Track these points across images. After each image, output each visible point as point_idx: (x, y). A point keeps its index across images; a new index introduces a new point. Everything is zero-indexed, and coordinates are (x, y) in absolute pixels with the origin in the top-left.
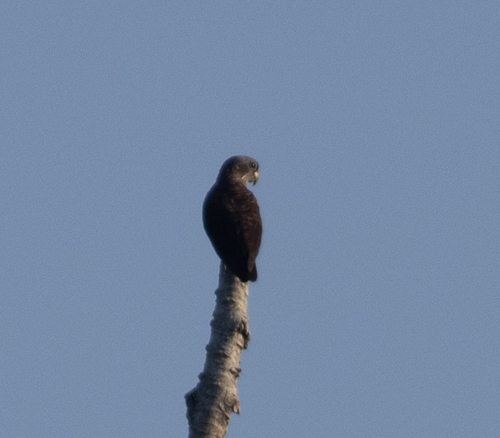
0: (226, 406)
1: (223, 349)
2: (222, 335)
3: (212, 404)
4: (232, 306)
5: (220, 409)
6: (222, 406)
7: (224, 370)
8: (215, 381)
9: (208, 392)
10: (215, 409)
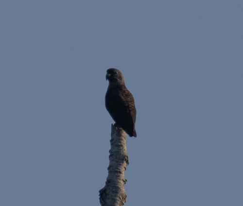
0: (123, 198)
1: (119, 169)
2: (117, 162)
3: (116, 196)
4: (121, 148)
5: (120, 199)
6: (121, 198)
7: (120, 179)
8: (117, 184)
9: (114, 190)
10: (118, 198)
